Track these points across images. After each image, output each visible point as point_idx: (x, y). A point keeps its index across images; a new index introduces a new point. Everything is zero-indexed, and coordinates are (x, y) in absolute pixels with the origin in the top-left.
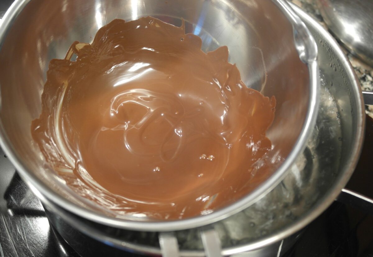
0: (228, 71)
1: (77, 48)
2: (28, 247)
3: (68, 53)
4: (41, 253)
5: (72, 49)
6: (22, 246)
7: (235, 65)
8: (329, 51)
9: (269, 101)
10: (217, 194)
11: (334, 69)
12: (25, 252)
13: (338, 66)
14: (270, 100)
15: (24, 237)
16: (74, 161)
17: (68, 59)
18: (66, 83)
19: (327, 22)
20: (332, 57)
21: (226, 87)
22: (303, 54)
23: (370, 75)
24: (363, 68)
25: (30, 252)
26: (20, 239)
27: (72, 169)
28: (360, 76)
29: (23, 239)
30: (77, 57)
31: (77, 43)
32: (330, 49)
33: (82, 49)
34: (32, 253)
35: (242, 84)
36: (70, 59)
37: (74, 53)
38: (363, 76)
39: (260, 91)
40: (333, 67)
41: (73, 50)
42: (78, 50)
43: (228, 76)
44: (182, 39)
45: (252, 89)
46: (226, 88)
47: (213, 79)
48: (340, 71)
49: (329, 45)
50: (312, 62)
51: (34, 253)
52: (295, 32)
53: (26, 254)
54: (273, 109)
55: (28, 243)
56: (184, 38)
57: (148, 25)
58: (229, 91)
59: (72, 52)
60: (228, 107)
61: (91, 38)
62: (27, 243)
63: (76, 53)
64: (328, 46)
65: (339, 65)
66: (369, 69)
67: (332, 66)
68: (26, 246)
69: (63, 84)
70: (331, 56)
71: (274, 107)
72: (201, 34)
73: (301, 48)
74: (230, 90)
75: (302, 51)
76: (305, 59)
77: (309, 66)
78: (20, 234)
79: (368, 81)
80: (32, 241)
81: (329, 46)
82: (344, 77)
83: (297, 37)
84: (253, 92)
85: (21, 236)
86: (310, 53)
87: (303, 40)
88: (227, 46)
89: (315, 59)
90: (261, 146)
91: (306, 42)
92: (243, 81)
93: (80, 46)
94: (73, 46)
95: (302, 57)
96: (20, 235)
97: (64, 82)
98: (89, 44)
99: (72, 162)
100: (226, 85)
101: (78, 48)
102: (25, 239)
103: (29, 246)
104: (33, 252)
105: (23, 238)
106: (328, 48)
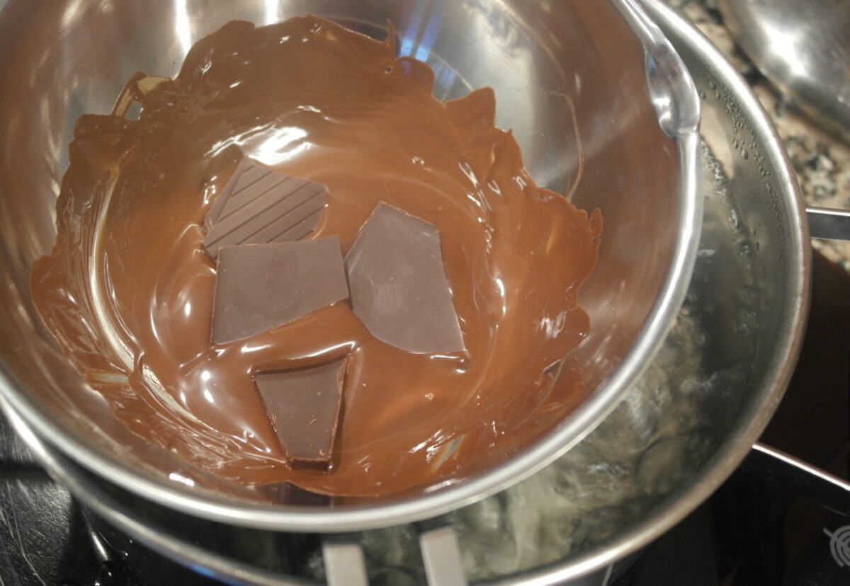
0: (494, 145)
1: (141, 89)
2: (24, 555)
3: (120, 99)
4: (54, 569)
5: (128, 91)
6: (9, 551)
7: (510, 131)
8: (733, 111)
9: (587, 219)
10: (463, 437)
11: (743, 152)
12: (17, 568)
13: (752, 147)
14: (589, 217)
15: (14, 532)
16: (133, 356)
17: (119, 113)
18: (116, 170)
19: (732, 27)
20: (739, 125)
21: (489, 185)
22: (666, 116)
23: (827, 155)
24: (812, 139)
25: (28, 567)
26: (6, 534)
27: (126, 374)
28: (804, 157)
29: (13, 537)
30: (142, 109)
31: (141, 76)
32: (734, 105)
33: (152, 92)
34: (34, 570)
35: (526, 176)
36: (125, 112)
37: (134, 102)
38: (810, 157)
39: (565, 196)
40: (742, 148)
41: (131, 92)
42: (144, 92)
43: (493, 158)
44: (389, 70)
45: (548, 190)
46: (488, 187)
47: (460, 165)
48: (757, 160)
49: (733, 96)
50: (686, 135)
51: (36, 570)
52: (650, 62)
53: (17, 571)
54: (595, 241)
55: (24, 546)
56: (392, 68)
57: (310, 36)
58: (495, 193)
59: (130, 98)
60: (492, 230)
61: (174, 63)
62: (21, 546)
63: (138, 100)
64: (730, 98)
65: (754, 144)
66: (824, 140)
67: (739, 147)
68: (19, 551)
69: (109, 172)
70: (738, 123)
71: (599, 236)
72: (431, 60)
73: (662, 102)
74: (498, 192)
75: (664, 109)
76: (671, 127)
77: (679, 143)
78: (6, 524)
79: (823, 169)
80: (33, 541)
81: (734, 100)
82: (765, 174)
83: (653, 74)
84: (550, 197)
85: (7, 528)
86: (682, 115)
87: (668, 83)
88: (493, 88)
89: (695, 128)
90: (567, 325)
91: (674, 86)
92: (527, 171)
93: (148, 85)
94: (133, 85)
95: (665, 122)
96: (5, 526)
97: (111, 169)
98: (171, 79)
99: (129, 359)
100: (489, 180)
101: (144, 89)
102: (16, 536)
103: (26, 553)
104: (34, 567)
105: (12, 534)
106: (732, 104)
